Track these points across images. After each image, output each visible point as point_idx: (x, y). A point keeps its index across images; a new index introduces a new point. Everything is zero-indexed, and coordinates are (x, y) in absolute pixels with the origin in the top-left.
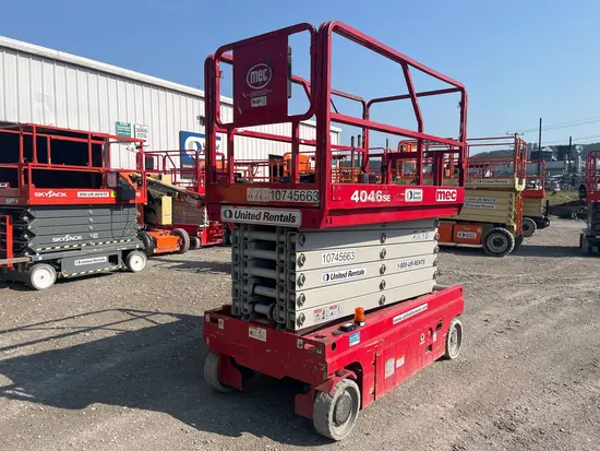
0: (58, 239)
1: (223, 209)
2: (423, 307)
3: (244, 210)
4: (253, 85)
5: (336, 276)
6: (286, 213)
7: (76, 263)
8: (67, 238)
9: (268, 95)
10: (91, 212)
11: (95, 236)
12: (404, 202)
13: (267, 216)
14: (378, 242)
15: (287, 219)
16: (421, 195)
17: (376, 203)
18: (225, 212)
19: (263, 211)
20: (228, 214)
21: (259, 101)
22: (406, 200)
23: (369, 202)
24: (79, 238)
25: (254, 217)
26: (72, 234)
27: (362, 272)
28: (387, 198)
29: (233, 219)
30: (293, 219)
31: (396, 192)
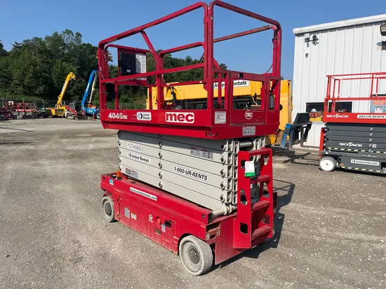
0: (343, 144)
2: (154, 198)
5: (133, 156)
7: (352, 161)
8: (350, 144)
10: (372, 129)
11: (374, 146)
12: (137, 120)
14: (158, 146)
16: (150, 116)
17: (119, 119)
22: (138, 118)
23: (116, 119)
24: (359, 145)
26: (354, 142)
27: (147, 161)
28: (125, 117)
31: (131, 113)
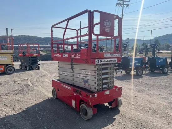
1: (96, 60)
3: (103, 60)
4: (106, 25)
6: (114, 59)
9: (110, 29)
13: (109, 61)
15: (114, 61)
18: (97, 61)
19: (108, 59)
20: (98, 61)
21: (107, 30)
25: (106, 61)
29: (100, 63)
30: (116, 61)
